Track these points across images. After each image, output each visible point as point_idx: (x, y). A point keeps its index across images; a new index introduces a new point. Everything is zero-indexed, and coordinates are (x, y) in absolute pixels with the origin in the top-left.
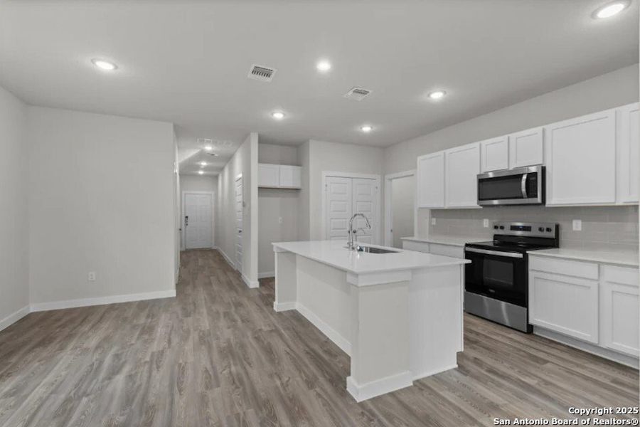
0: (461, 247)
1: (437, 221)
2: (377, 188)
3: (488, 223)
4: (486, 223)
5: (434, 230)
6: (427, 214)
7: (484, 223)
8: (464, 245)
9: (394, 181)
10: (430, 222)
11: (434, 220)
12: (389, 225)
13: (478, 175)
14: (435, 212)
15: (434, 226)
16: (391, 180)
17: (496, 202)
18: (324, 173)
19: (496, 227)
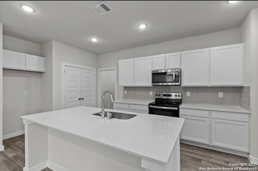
0: (148, 105)
1: (127, 92)
2: (94, 75)
3: (152, 93)
4: (151, 93)
5: (126, 97)
6: (122, 89)
7: (150, 93)
8: (148, 104)
9: (102, 72)
10: (124, 93)
11: (126, 91)
12: (100, 94)
13: (152, 71)
14: (126, 88)
15: (125, 94)
16: (101, 71)
17: (160, 84)
18: (63, 64)
19: (157, 95)
